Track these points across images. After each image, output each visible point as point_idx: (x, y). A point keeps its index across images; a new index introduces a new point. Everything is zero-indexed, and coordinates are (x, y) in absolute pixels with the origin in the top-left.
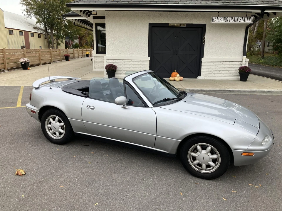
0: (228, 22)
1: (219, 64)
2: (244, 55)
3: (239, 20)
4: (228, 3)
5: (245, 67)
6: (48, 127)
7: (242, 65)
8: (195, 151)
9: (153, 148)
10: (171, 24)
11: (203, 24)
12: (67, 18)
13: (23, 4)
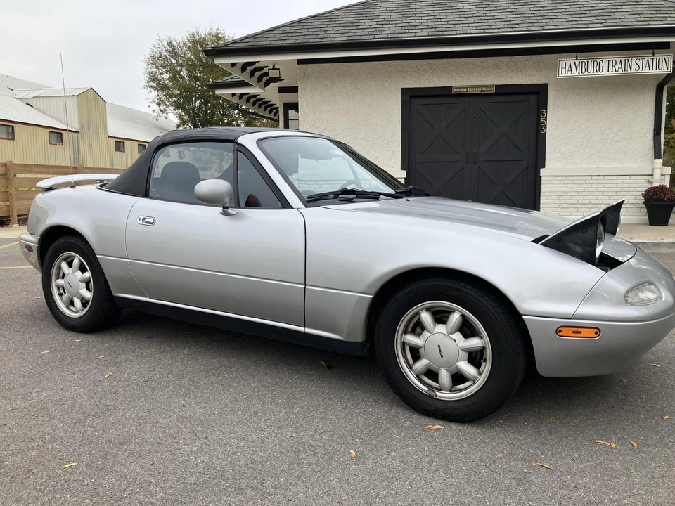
0: (605, 72)
1: (587, 182)
2: (657, 156)
3: (634, 66)
4: (600, 25)
5: (662, 188)
6: (58, 288)
7: (652, 183)
8: (418, 330)
9: (302, 329)
10: (457, 88)
11: (539, 83)
12: (218, 92)
13: (152, 87)
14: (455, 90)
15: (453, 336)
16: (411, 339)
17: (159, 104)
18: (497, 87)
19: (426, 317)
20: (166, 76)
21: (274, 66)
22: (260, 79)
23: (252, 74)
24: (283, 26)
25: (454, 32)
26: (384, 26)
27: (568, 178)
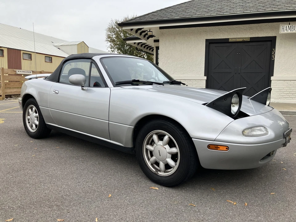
9: (109, 141)
10: (232, 39)
11: (272, 36)
12: (128, 42)
13: (108, 41)
14: (230, 40)
15: (165, 146)
16: (149, 147)
17: (111, 48)
18: (251, 38)
19: (155, 137)
20: (114, 36)
21: (150, 30)
22: (145, 36)
23: (141, 34)
24: (153, 12)
25: (229, 13)
26: (197, 11)
27: (285, 81)
